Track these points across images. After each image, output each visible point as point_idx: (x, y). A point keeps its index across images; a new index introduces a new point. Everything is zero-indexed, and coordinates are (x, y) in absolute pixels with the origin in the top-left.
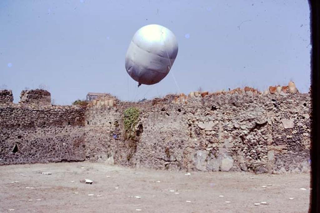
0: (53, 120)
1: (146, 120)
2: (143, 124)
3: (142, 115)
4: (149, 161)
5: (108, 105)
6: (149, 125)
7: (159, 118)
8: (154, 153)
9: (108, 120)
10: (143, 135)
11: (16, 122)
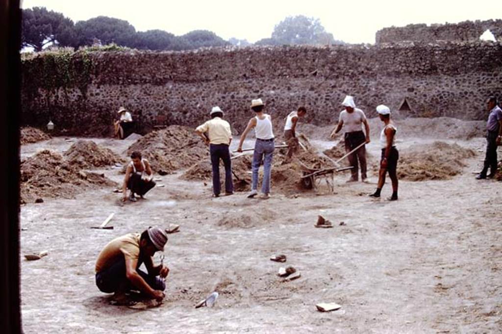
0: (473, 63)
11: (404, 68)
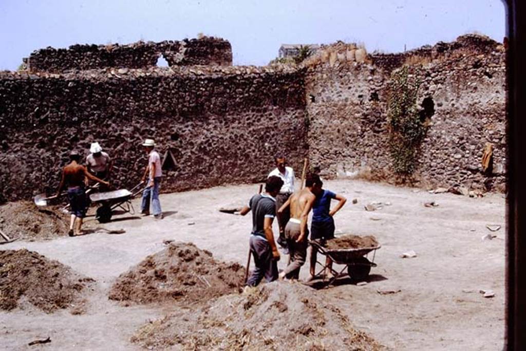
0: (241, 96)
1: (439, 88)
2: (433, 96)
3: (430, 78)
4: (449, 175)
5: (355, 61)
6: (446, 100)
7: (469, 83)
8: (459, 159)
9: (356, 91)
10: (435, 120)
11: (166, 105)
